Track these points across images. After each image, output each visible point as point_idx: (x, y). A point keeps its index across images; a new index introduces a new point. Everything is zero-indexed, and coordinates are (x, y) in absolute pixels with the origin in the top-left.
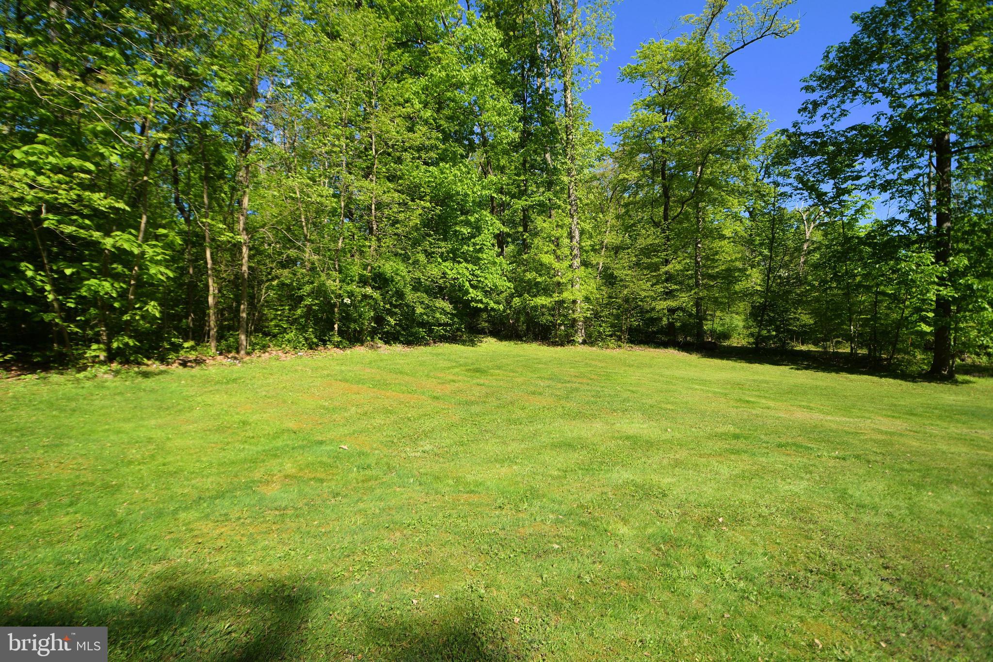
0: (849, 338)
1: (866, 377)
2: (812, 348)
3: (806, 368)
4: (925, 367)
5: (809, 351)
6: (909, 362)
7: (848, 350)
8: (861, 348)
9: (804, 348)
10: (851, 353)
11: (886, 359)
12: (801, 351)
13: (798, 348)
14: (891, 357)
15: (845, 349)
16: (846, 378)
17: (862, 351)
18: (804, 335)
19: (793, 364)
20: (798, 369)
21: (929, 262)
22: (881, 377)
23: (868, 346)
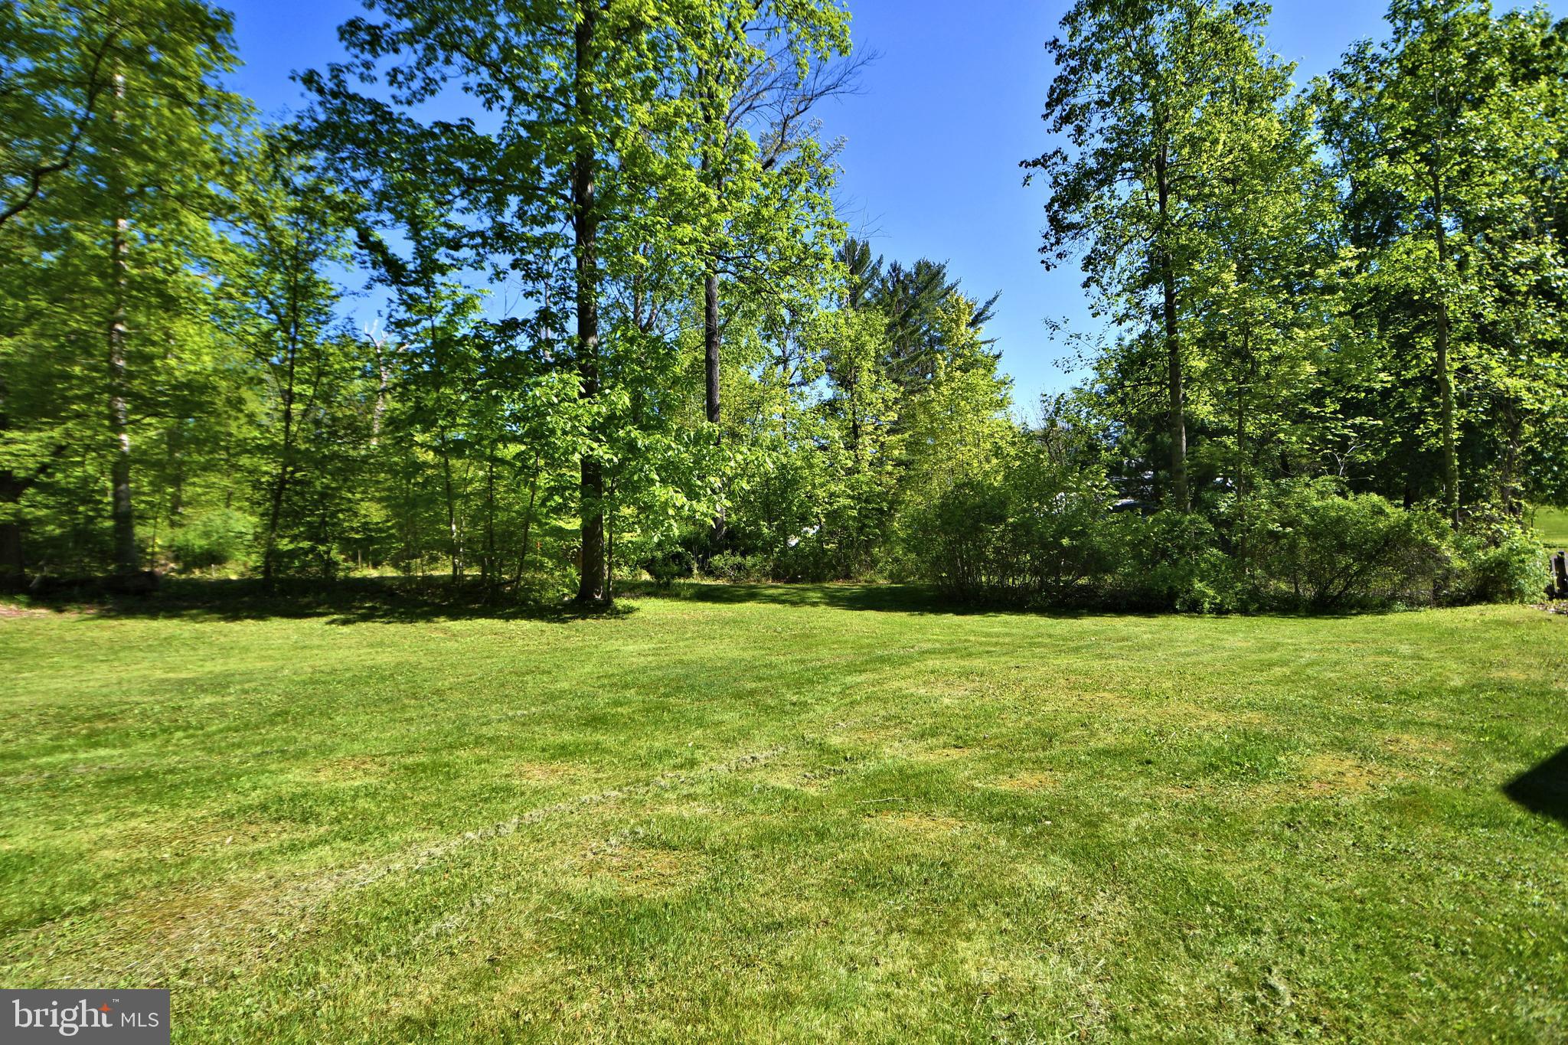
0: (451, 549)
1: (482, 621)
2: (389, 572)
3: (365, 618)
4: (566, 591)
5: (382, 579)
6: (543, 585)
7: (449, 571)
8: (469, 566)
9: (373, 573)
10: (454, 577)
11: (509, 583)
12: (364, 580)
13: (358, 574)
14: (519, 578)
15: (443, 570)
16: (445, 631)
17: (473, 572)
18: (367, 547)
19: (339, 609)
20: (345, 622)
21: (576, 395)
22: (508, 618)
23: (479, 561)
